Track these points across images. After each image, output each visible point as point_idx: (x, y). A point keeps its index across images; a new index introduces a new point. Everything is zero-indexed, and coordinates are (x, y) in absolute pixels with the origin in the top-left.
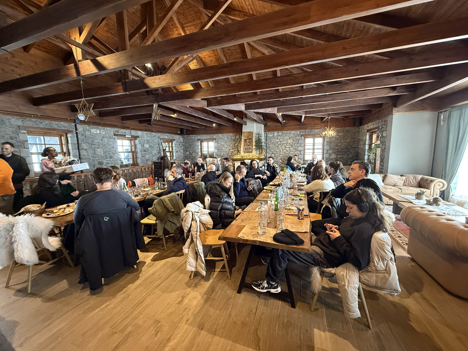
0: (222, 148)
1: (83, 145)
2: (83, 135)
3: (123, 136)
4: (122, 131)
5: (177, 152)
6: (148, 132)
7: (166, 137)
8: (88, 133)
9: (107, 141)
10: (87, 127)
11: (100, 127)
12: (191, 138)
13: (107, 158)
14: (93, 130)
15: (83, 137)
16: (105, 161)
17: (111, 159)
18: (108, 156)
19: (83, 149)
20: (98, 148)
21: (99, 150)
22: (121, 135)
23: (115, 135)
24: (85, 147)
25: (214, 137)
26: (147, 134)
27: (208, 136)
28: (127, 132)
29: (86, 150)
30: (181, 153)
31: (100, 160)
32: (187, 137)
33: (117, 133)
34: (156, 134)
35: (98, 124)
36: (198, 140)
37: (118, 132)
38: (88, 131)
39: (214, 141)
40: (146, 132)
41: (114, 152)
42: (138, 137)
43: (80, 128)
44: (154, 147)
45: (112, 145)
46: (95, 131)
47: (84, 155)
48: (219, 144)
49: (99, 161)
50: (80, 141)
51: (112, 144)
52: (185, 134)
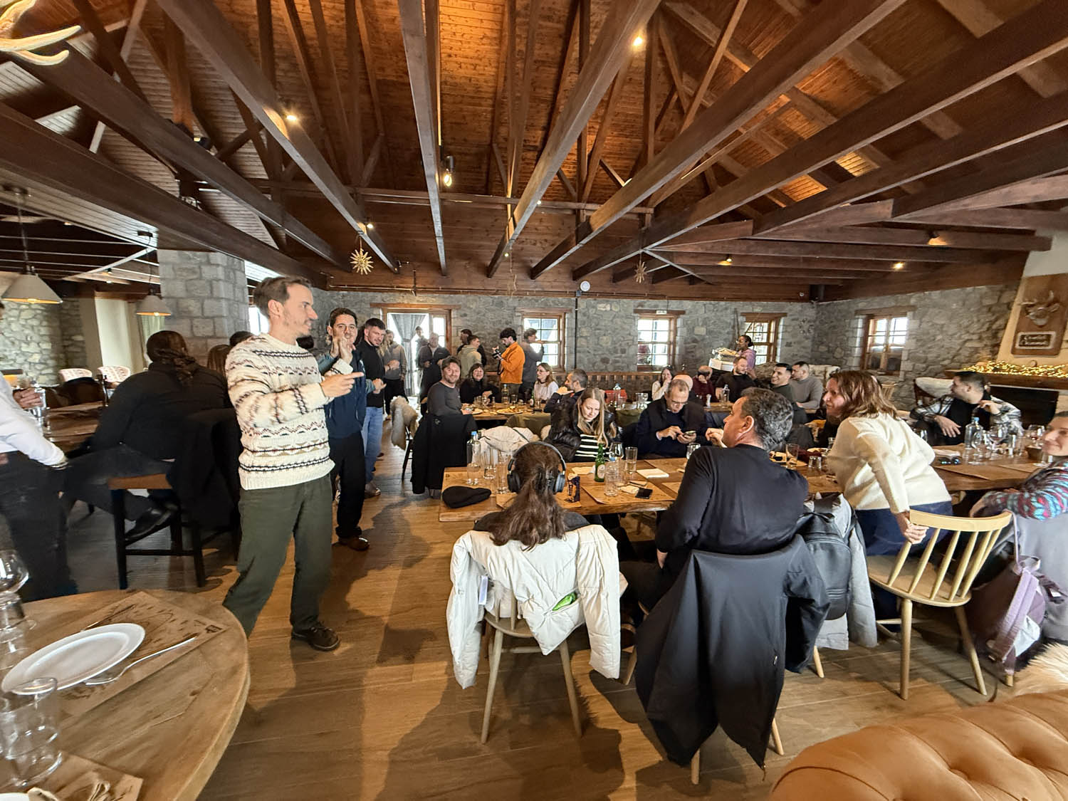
0: (935, 336)
1: (583, 330)
2: (584, 315)
3: (652, 313)
4: (649, 304)
5: (789, 345)
6: (708, 302)
7: (758, 310)
8: (592, 311)
9: (619, 323)
10: (591, 301)
11: (611, 300)
12: (839, 308)
13: (616, 352)
14: (600, 305)
15: (585, 318)
16: (612, 358)
17: (623, 355)
18: (619, 348)
19: (581, 337)
20: (605, 335)
21: (605, 338)
22: (648, 311)
23: (636, 311)
24: (585, 334)
25: (913, 301)
26: (705, 305)
27: (889, 301)
28: (660, 304)
29: (586, 337)
30: (804, 348)
31: (605, 356)
32: (828, 305)
33: (640, 308)
34: (728, 304)
35: (610, 295)
36: (858, 312)
37: (642, 306)
38: (593, 307)
39: (910, 314)
40: (705, 302)
41: (630, 343)
42: (683, 313)
43: (583, 303)
44: (720, 333)
45: (628, 330)
46: (604, 306)
47: (582, 346)
48: (924, 325)
49: (603, 356)
50: (579, 323)
51: (629, 327)
52: (822, 298)
